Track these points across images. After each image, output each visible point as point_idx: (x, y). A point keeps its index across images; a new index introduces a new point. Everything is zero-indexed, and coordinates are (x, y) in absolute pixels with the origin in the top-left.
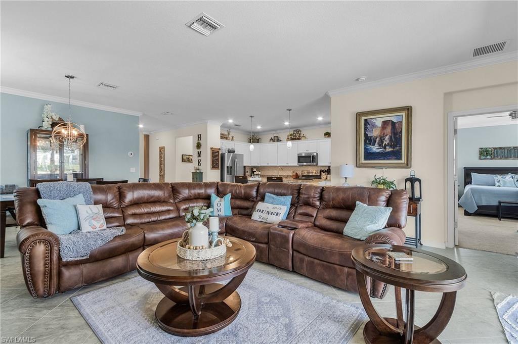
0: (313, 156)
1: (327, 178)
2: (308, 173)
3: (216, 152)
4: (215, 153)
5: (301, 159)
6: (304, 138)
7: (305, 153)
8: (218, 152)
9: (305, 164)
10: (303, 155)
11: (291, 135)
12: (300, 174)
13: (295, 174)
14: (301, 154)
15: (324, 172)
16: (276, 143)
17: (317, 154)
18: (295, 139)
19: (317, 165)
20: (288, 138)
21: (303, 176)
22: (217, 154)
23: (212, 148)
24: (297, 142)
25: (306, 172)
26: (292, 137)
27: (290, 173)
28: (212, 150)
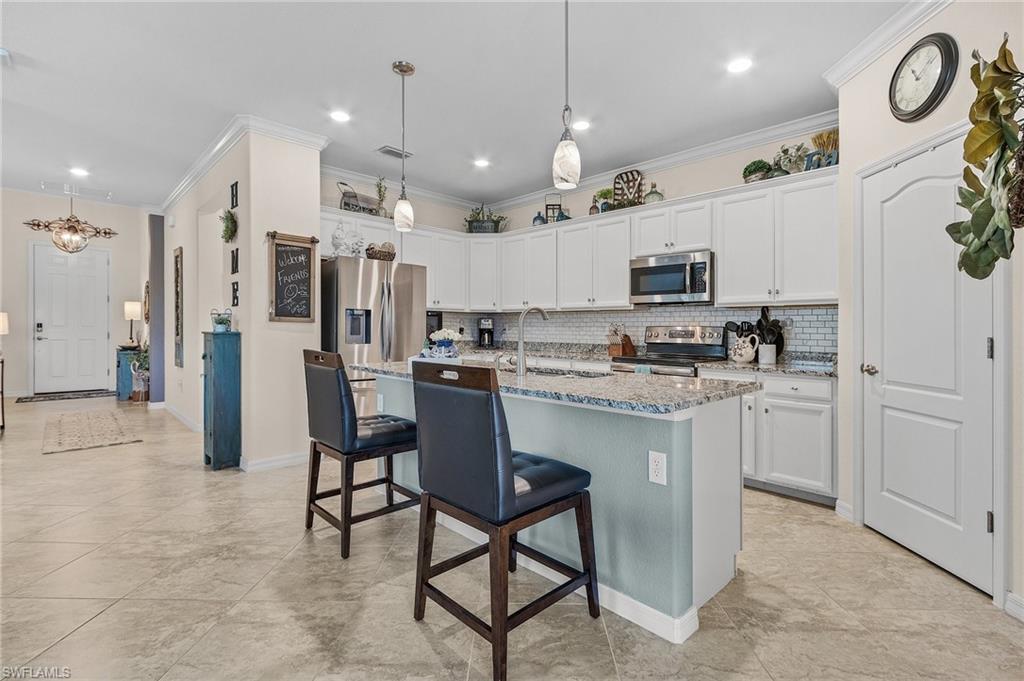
0: (693, 266)
1: (756, 360)
2: (671, 335)
3: (296, 253)
4: (290, 257)
5: (642, 278)
6: (655, 196)
7: (659, 257)
8: (308, 252)
9: (658, 298)
10: (652, 263)
11: (605, 195)
12: (639, 339)
13: (619, 340)
14: (645, 258)
15: (743, 330)
16: (554, 228)
17: (712, 255)
18: (621, 206)
19: (711, 303)
20: (594, 207)
21: (651, 346)
22: (302, 258)
23: (273, 236)
24: (626, 217)
25: (660, 331)
26: (611, 201)
27: (600, 335)
28: (276, 241)
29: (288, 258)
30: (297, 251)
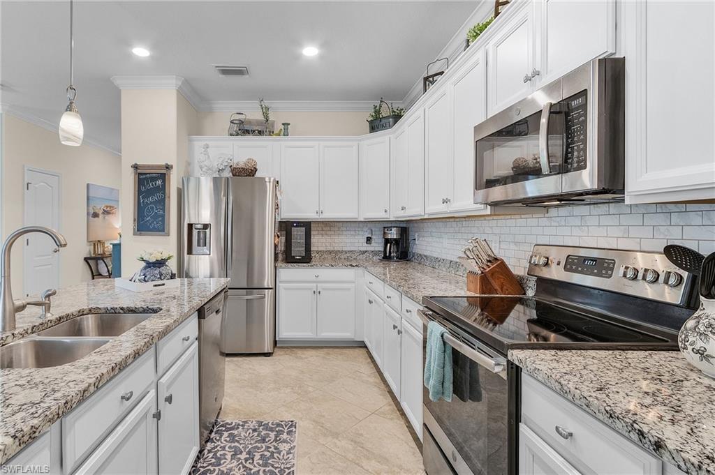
3: (154, 179)
4: (150, 182)
8: (163, 177)
22: (159, 182)
23: (136, 167)
28: (139, 171)
29: (148, 183)
30: (155, 177)
